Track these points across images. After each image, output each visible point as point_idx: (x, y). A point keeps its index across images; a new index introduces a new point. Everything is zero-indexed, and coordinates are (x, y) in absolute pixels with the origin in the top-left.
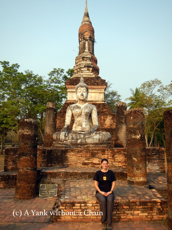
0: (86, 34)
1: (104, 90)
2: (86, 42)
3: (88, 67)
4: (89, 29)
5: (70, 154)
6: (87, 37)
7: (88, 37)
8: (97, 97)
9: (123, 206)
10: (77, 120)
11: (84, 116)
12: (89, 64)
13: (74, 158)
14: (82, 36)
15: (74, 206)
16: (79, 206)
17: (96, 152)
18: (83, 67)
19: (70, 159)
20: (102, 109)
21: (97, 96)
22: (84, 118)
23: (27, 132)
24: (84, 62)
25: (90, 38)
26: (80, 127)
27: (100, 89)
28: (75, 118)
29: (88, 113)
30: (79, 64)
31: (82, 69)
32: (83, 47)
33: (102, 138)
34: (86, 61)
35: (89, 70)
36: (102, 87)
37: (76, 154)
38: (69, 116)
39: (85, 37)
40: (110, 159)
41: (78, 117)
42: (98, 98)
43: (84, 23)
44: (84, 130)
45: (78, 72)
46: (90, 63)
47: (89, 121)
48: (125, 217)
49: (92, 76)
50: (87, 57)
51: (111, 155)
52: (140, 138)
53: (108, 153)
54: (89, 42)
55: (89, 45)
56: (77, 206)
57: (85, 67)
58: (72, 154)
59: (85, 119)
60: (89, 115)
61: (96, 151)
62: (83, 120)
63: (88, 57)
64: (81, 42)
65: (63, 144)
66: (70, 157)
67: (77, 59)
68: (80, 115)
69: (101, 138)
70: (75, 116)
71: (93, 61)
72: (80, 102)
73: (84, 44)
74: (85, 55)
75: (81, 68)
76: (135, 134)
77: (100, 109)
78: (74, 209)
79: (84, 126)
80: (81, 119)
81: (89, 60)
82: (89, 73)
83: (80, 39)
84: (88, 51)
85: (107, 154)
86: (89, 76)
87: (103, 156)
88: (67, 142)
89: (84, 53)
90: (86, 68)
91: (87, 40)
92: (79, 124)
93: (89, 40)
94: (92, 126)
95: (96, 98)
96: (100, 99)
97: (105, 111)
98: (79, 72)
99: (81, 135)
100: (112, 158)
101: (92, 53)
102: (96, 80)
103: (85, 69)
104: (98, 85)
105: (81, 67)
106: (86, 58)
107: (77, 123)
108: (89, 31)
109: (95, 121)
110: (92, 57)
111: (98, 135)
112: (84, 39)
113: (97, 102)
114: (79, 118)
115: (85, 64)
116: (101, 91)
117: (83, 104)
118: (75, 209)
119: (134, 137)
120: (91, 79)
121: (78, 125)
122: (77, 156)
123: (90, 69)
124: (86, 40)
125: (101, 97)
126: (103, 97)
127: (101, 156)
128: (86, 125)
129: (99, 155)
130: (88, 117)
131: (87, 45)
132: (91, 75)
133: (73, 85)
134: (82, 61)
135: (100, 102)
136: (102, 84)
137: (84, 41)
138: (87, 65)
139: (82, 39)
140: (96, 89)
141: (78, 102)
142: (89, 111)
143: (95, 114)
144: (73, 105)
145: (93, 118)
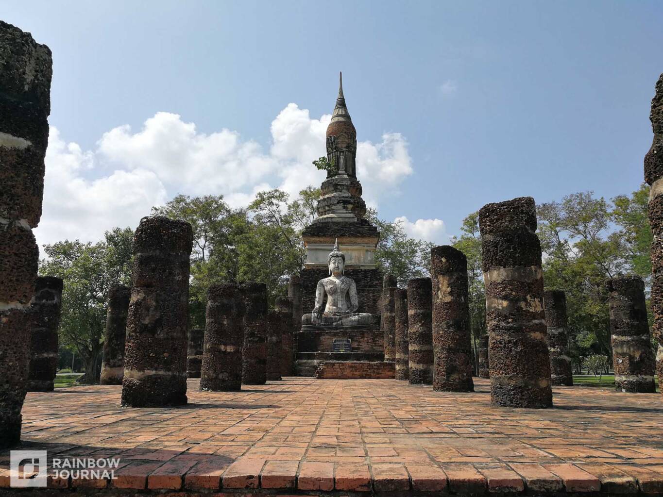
0: (339, 140)
1: (374, 245)
2: (340, 154)
3: (345, 202)
4: (346, 131)
5: (325, 337)
6: (342, 146)
7: (344, 145)
8: (362, 259)
10: (331, 298)
11: (340, 293)
12: (347, 198)
13: (329, 341)
14: (332, 143)
18: (336, 202)
19: (325, 342)
20: (370, 281)
21: (362, 255)
24: (336, 194)
25: (347, 147)
26: (335, 308)
27: (367, 243)
28: (329, 296)
29: (345, 290)
30: (328, 198)
31: (334, 207)
32: (335, 164)
36: (371, 240)
38: (319, 293)
39: (339, 145)
40: (371, 342)
41: (332, 294)
42: (364, 259)
43: (336, 119)
44: (340, 311)
45: (325, 212)
46: (347, 195)
47: (346, 300)
48: (375, 375)
49: (351, 221)
50: (342, 184)
54: (346, 155)
55: (346, 160)
57: (338, 203)
58: (327, 337)
62: (338, 299)
63: (344, 184)
66: (324, 340)
67: (323, 187)
68: (334, 292)
69: (360, 320)
70: (328, 293)
71: (355, 190)
72: (335, 275)
73: (338, 159)
74: (339, 180)
77: (366, 280)
80: (337, 297)
81: (346, 189)
82: (346, 213)
83: (330, 149)
84: (344, 172)
85: (367, 337)
86: (346, 220)
87: (362, 339)
88: (320, 326)
89: (337, 177)
90: (342, 204)
91: (343, 152)
93: (346, 151)
95: (359, 259)
96: (366, 261)
97: (377, 284)
98: (328, 212)
99: (337, 317)
101: (353, 175)
102: (359, 227)
103: (340, 206)
104: (363, 237)
105: (332, 203)
107: (330, 303)
108: (346, 135)
109: (353, 300)
110: (352, 183)
111: (356, 317)
112: (337, 149)
113: (362, 268)
114: (334, 296)
115: (340, 198)
116: (368, 248)
117: (338, 278)
120: (350, 225)
121: (332, 305)
123: (348, 206)
124: (340, 152)
125: (369, 258)
126: (372, 259)
129: (358, 338)
131: (342, 161)
132: (350, 218)
133: (318, 236)
134: (332, 191)
135: (367, 268)
136: (370, 235)
137: (338, 154)
138: (344, 199)
139: (332, 150)
140: (359, 243)
141: (332, 275)
142: (346, 287)
143: (353, 291)
144: (326, 280)
145: (351, 296)
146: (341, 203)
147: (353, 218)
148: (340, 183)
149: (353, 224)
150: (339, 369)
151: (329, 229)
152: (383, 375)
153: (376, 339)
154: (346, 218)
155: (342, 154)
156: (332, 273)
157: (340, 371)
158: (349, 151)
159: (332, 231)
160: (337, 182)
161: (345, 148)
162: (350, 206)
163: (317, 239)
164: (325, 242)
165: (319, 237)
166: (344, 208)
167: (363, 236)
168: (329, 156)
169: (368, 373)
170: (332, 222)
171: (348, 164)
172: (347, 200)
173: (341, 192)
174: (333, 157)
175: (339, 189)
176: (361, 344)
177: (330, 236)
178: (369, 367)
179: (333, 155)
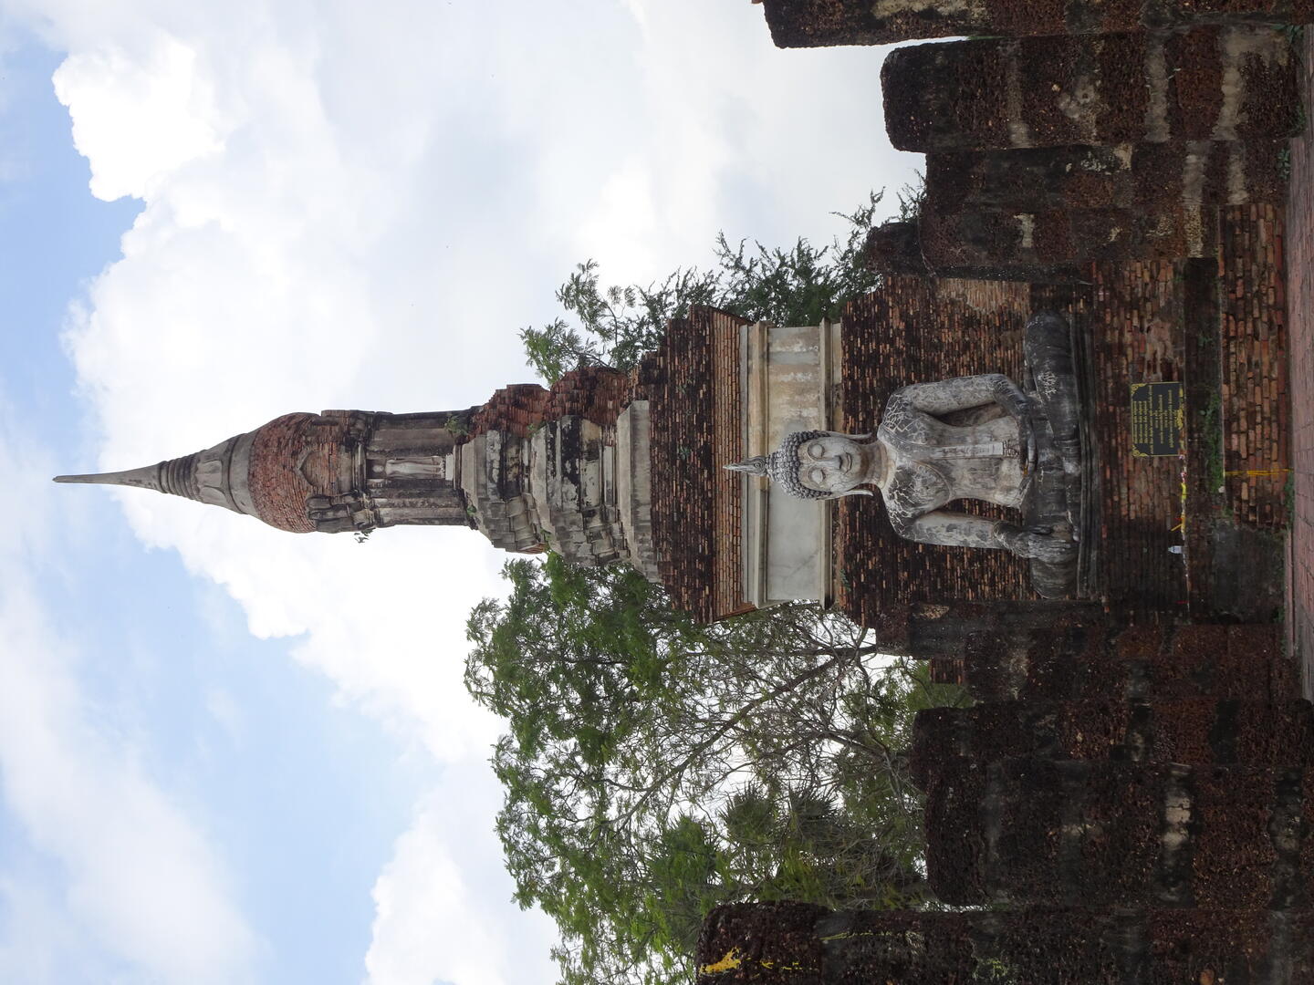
0: (323, 477)
1: (744, 328)
2: (379, 475)
3: (573, 450)
4: (286, 453)
5: (1125, 502)
6: (347, 466)
7: (345, 457)
8: (799, 375)
9: (1237, 299)
10: (966, 482)
11: (947, 448)
12: (553, 442)
13: (1140, 485)
14: (335, 508)
15: (1238, 454)
16: (1239, 438)
17: (1110, 385)
18: (572, 489)
19: (1146, 499)
20: (892, 342)
21: (787, 378)
22: (959, 448)
23: (1019, 661)
24: (538, 487)
25: (351, 447)
26: (1005, 467)
27: (737, 359)
28: (960, 494)
29: (932, 428)
30: (554, 521)
31: (592, 498)
32: (419, 495)
33: (1052, 357)
34: (525, 470)
35: (592, 443)
36: (722, 344)
37: (1125, 475)
38: (950, 529)
39: (345, 478)
40: (1141, 318)
41: (951, 480)
42: (803, 368)
43: (241, 494)
44: (1018, 448)
45: (610, 531)
46: (542, 442)
47: (971, 422)
48: (1271, 291)
49: (645, 424)
50: (496, 465)
51: (1122, 318)
52: (1032, 216)
53: (1117, 332)
54: (382, 452)
55: (402, 452)
56: (1239, 445)
57: (574, 478)
58: (1124, 490)
59: (963, 441)
60: (940, 426)
61: (1106, 383)
62: (969, 455)
63: (496, 457)
64: (383, 511)
65: (1085, 545)
66: (1138, 503)
67: (510, 539)
68: (943, 470)
69: (1053, 363)
70: (947, 494)
71: (522, 414)
72: (873, 472)
73: (398, 486)
74: (483, 479)
75: (580, 503)
76: (1017, 235)
77: (887, 357)
78: (1248, 455)
79: (998, 449)
80: (961, 462)
81: (520, 447)
82: (615, 445)
83: (360, 516)
84: (450, 459)
85: (1121, 334)
86: (644, 443)
87: (1129, 351)
88: (1079, 525)
89: (469, 486)
90: (581, 464)
91: (370, 464)
92: (991, 475)
93: (365, 450)
94: (998, 410)
95: (802, 390)
96: (809, 359)
97: (903, 316)
98: (611, 518)
99: (1042, 459)
100: (1135, 312)
101: (468, 423)
102: (671, 390)
103: (589, 471)
104: (713, 375)
105: (573, 506)
106: (503, 468)
107: (985, 487)
108: (305, 453)
109: (972, 394)
110: (495, 426)
111: (1039, 377)
112: (360, 488)
113: (838, 376)
114: (960, 472)
115: (554, 473)
116: (756, 352)
117: (884, 460)
118: (1248, 450)
119: (1027, 242)
120: (665, 428)
121: (995, 480)
122: (1131, 469)
123: (586, 439)
124: (371, 474)
125: (797, 349)
126: (800, 336)
127: (1130, 359)
128: (994, 438)
129: (1124, 372)
130: (953, 430)
131: (405, 469)
132: (634, 431)
133: (710, 559)
134: (525, 502)
135: (839, 356)
136: (706, 346)
137: (377, 486)
138: (558, 458)
139: (361, 507)
140: (738, 392)
141: (874, 482)
142: (921, 424)
143: (937, 395)
144: (891, 505)
145: (954, 405)
146: (574, 468)
147: (634, 419)
148: (495, 473)
149: (660, 416)
150: (1252, 434)
151: (682, 515)
152: (1270, 259)
153: (1128, 298)
154: (634, 449)
155: (377, 469)
156: (866, 481)
157: (1259, 428)
158: (367, 441)
159: (687, 500)
160: (491, 486)
161: (353, 456)
162: (589, 430)
163: (724, 558)
164: (736, 530)
165: (713, 553)
166: (593, 455)
167: (707, 375)
168: (386, 519)
169: (1265, 319)
170: (654, 500)
171: (419, 442)
172: (563, 442)
173: (529, 468)
174: (392, 505)
175: (517, 477)
176: (1148, 357)
177: (709, 508)
178: (1241, 316)
179: (384, 506)
